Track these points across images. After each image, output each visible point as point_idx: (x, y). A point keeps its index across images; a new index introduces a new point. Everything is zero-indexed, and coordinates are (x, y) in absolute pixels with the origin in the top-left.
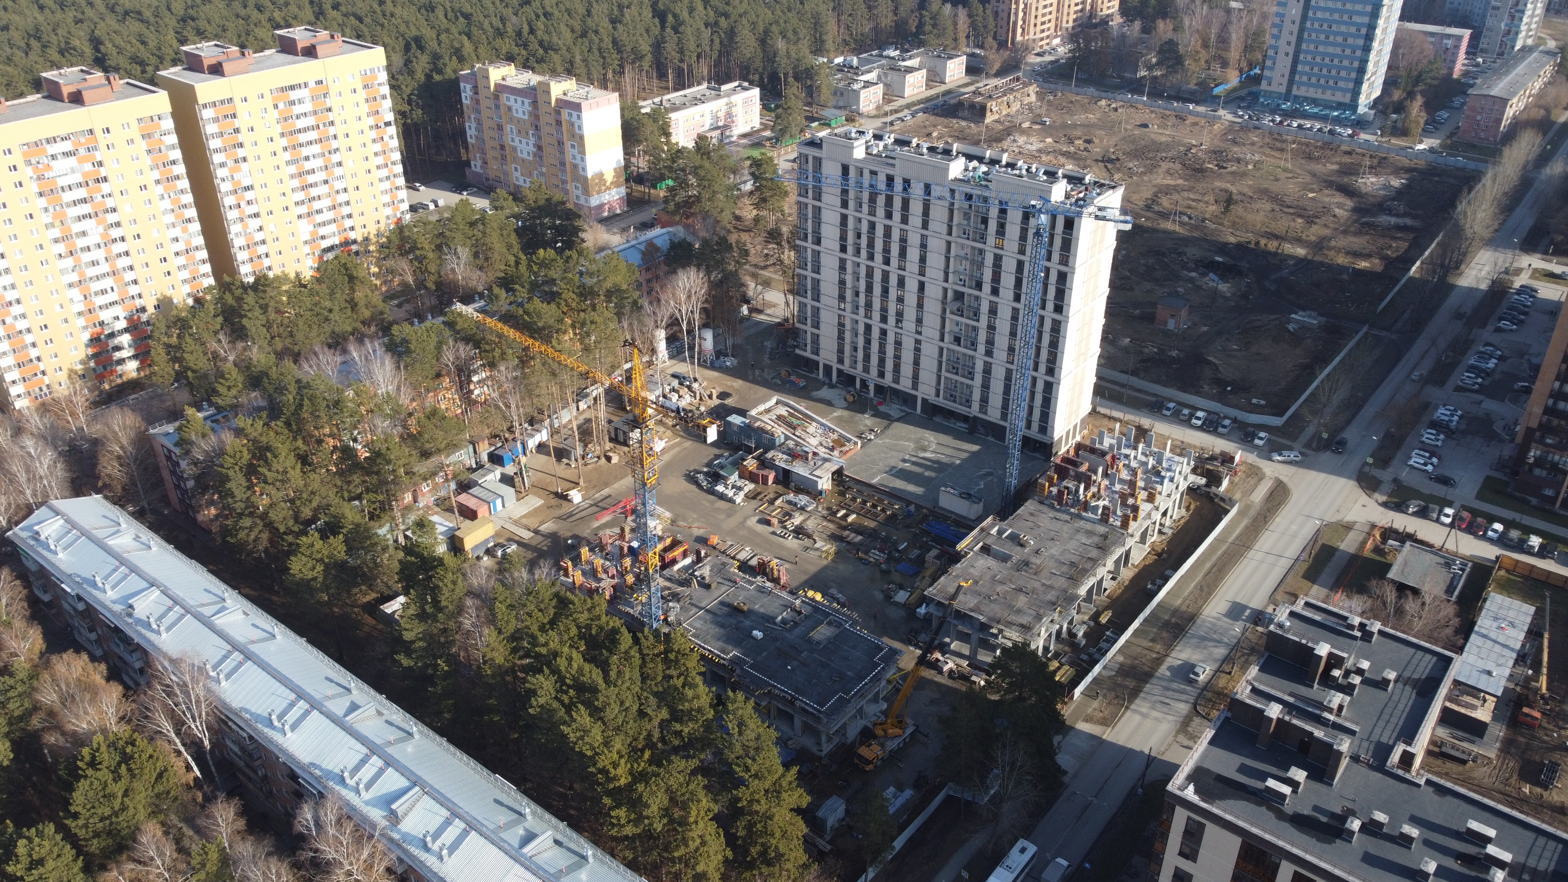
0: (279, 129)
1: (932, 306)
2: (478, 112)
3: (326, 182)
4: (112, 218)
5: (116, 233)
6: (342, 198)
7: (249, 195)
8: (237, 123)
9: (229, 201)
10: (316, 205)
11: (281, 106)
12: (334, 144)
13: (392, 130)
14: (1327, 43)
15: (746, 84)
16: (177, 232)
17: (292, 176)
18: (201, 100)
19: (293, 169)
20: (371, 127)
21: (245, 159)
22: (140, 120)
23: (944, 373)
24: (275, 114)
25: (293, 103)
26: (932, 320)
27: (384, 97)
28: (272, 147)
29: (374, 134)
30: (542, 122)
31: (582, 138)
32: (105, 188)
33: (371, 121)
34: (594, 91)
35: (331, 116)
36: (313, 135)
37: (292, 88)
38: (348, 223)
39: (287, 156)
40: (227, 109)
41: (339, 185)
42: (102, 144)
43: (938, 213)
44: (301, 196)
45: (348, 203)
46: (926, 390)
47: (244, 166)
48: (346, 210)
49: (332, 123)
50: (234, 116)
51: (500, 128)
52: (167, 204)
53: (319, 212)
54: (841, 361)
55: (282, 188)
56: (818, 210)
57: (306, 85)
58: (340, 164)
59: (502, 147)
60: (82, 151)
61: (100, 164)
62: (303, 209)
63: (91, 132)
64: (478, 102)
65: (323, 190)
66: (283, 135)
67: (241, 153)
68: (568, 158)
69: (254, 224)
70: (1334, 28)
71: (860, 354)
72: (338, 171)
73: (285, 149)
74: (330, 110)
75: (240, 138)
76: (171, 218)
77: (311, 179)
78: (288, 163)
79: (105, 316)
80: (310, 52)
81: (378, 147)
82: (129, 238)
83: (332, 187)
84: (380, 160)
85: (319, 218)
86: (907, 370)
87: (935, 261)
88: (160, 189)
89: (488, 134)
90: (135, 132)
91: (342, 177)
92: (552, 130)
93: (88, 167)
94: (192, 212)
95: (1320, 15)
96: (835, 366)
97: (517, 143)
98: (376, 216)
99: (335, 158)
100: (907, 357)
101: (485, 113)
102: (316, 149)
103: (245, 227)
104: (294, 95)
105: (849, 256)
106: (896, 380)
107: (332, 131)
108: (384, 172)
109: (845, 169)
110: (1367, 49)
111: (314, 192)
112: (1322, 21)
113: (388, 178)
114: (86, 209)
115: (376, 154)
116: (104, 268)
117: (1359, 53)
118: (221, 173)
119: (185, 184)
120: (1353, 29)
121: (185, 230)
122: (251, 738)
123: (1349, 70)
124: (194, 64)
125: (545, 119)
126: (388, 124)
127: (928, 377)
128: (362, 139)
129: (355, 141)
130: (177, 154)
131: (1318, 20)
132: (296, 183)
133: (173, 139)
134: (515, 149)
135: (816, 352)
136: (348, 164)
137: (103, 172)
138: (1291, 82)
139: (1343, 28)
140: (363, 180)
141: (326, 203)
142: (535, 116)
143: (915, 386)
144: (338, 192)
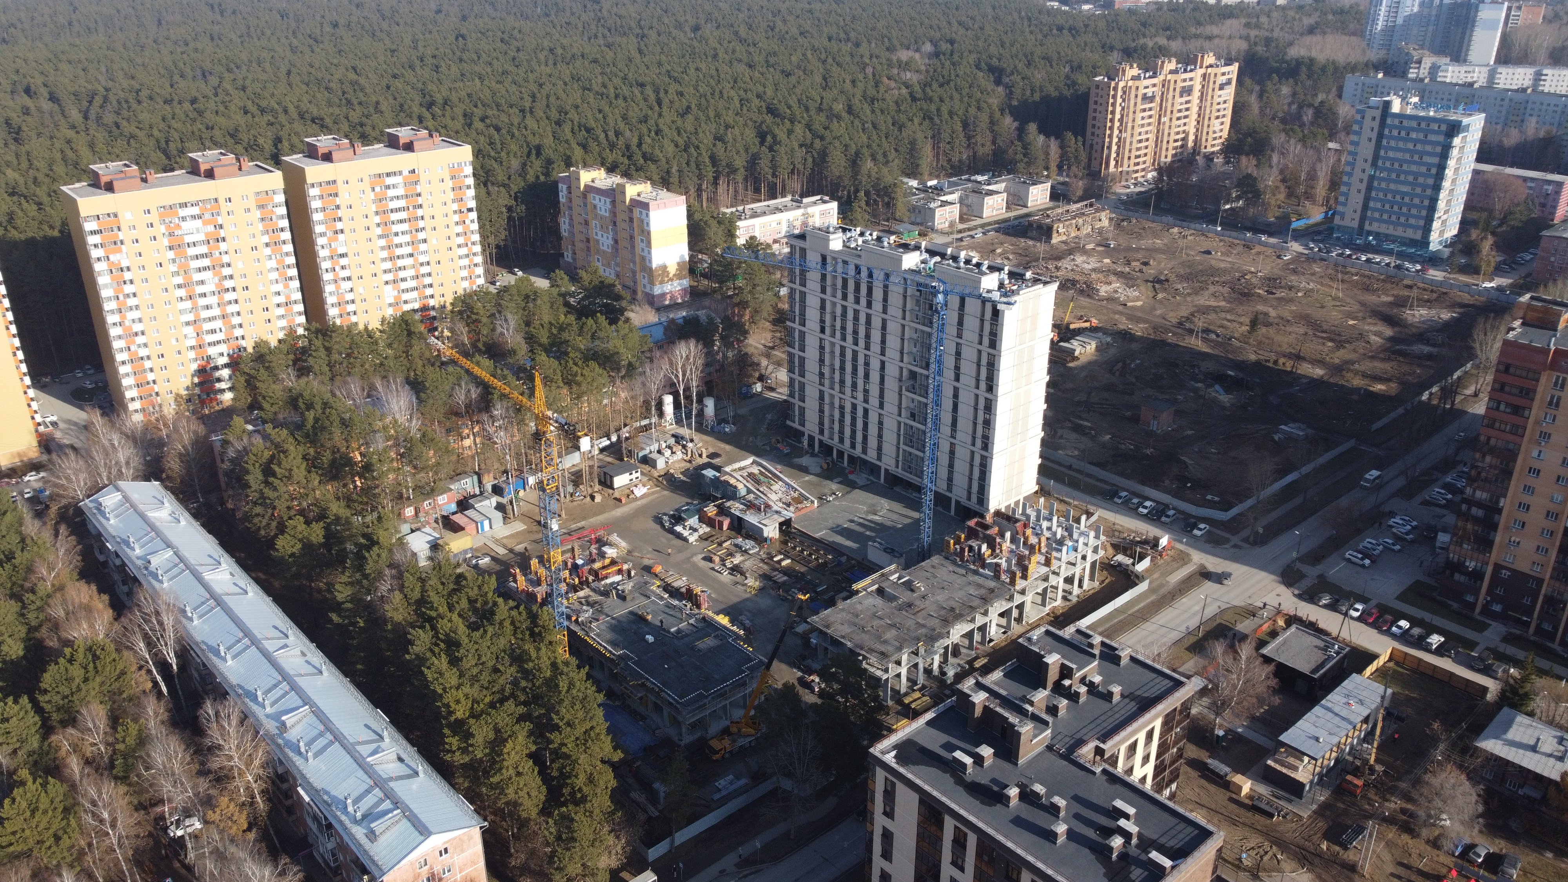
0: (374, 208)
1: (891, 384)
2: (570, 208)
3: (411, 255)
4: (226, 271)
5: (228, 284)
6: (425, 270)
7: (343, 261)
8: (338, 201)
9: (325, 265)
10: (402, 274)
11: (378, 189)
12: (421, 224)
13: (474, 215)
14: (1397, 182)
15: (827, 198)
16: (279, 287)
17: (383, 248)
18: (309, 180)
19: (383, 242)
20: (455, 212)
21: (342, 231)
22: (258, 193)
23: (902, 446)
24: (372, 196)
25: (388, 187)
26: (891, 396)
27: (469, 187)
28: (366, 222)
29: (457, 218)
30: (618, 220)
31: (649, 233)
32: (223, 246)
33: (455, 207)
34: (664, 193)
35: (420, 200)
36: (403, 215)
37: (388, 175)
38: (429, 292)
39: (379, 231)
40: (331, 189)
41: (422, 259)
42: (224, 211)
43: (895, 300)
44: (388, 265)
45: (430, 275)
46: (888, 462)
47: (341, 237)
48: (427, 281)
49: (421, 206)
50: (336, 195)
51: (586, 223)
52: (273, 264)
53: (403, 280)
54: (821, 432)
55: (372, 258)
56: (803, 295)
57: (400, 173)
58: (425, 241)
59: (588, 240)
60: (207, 216)
61: (221, 227)
62: (390, 277)
63: (216, 200)
64: (570, 200)
65: (409, 261)
66: (377, 213)
67: (339, 226)
68: (638, 250)
69: (347, 285)
70: (1405, 167)
71: (836, 426)
72: (423, 247)
73: (378, 225)
74: (419, 195)
75: (340, 213)
76: (275, 275)
77: (399, 252)
78: (380, 237)
79: (212, 351)
80: (409, 147)
81: (459, 229)
82: (239, 289)
83: (416, 260)
84: (461, 240)
85: (404, 285)
86: (873, 442)
87: (893, 342)
88: (268, 251)
89: (578, 228)
90: (252, 204)
91: (425, 252)
92: (625, 226)
93: (211, 228)
94: (294, 272)
95: (1391, 154)
96: (817, 437)
97: (599, 237)
98: (454, 288)
99: (421, 236)
100: (873, 430)
101: (576, 210)
102: (405, 227)
103: (338, 288)
104: (389, 181)
105: (827, 336)
106: (865, 451)
107: (420, 212)
108: (464, 251)
109: (824, 258)
110: (1437, 188)
111: (400, 263)
112: (1393, 160)
113: (467, 256)
114: (206, 262)
115: (458, 235)
116: (216, 312)
117: (1429, 192)
118: (320, 241)
119: (289, 248)
120: (1423, 169)
121: (286, 286)
122: (204, 665)
123: (1419, 207)
124: (312, 153)
125: (622, 216)
126: (470, 210)
127: (889, 449)
128: (446, 221)
129: (440, 222)
130: (285, 223)
131: (1389, 159)
132: (385, 254)
133: (283, 210)
134: (598, 241)
135: (803, 424)
136: (433, 241)
137: (222, 233)
138: (1363, 218)
139: (1414, 168)
140: (444, 256)
141: (411, 272)
142: (614, 213)
143: (879, 458)
144: (422, 264)
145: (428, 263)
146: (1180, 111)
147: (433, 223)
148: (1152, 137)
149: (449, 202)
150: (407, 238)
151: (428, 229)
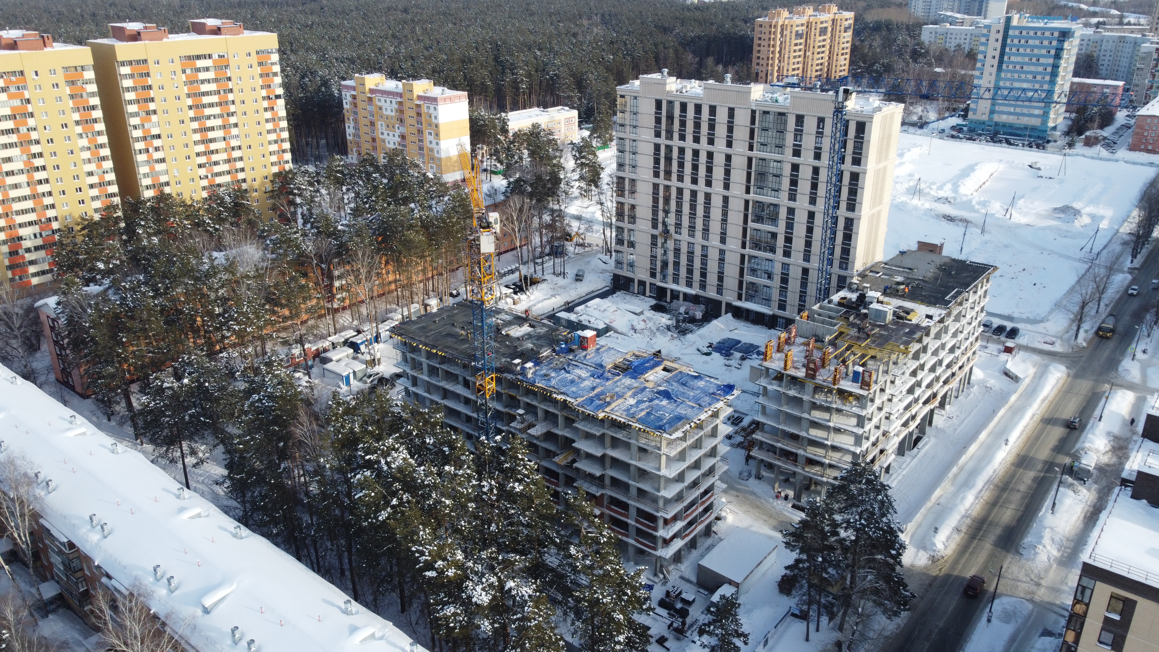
0: (186, 90)
3: (223, 139)
4: (35, 149)
5: (38, 162)
6: (236, 154)
7: (157, 143)
8: (150, 81)
10: (215, 158)
11: (188, 71)
12: (232, 108)
13: (281, 102)
14: (1020, 80)
15: (566, 108)
17: (195, 131)
18: (120, 58)
19: (195, 125)
20: (264, 98)
21: (155, 112)
22: (66, 69)
24: (184, 77)
25: (198, 70)
27: (275, 74)
28: (179, 104)
29: (265, 104)
30: (406, 116)
31: (437, 125)
32: (31, 122)
33: (264, 93)
34: (446, 91)
35: (230, 85)
36: (215, 99)
37: (199, 57)
38: (241, 176)
39: (191, 113)
40: (142, 68)
41: (234, 143)
42: (30, 84)
43: (741, 133)
44: (201, 148)
45: (241, 159)
46: (730, 295)
49: (231, 91)
50: (148, 75)
55: (185, 139)
57: (210, 56)
60: (13, 90)
61: (28, 101)
62: (203, 160)
63: (22, 73)
64: (355, 105)
65: (221, 145)
68: (426, 143)
71: (670, 268)
73: (191, 108)
74: (229, 79)
79: (23, 232)
80: (217, 32)
81: (269, 115)
82: (49, 167)
83: (228, 144)
84: (270, 126)
85: (217, 169)
90: (60, 78)
92: (413, 122)
93: (17, 103)
94: (106, 152)
95: (1013, 59)
96: (648, 281)
99: (233, 120)
103: (153, 169)
104: (200, 63)
105: (662, 180)
106: (703, 288)
109: (659, 104)
111: (213, 146)
112: (1015, 63)
118: (134, 121)
119: (101, 126)
120: (1040, 69)
124: (120, 35)
126: (278, 97)
129: (250, 106)
130: (95, 101)
132: (197, 137)
133: (93, 88)
135: (632, 270)
136: (244, 126)
137: (30, 108)
138: (992, 112)
139: (1032, 68)
140: (255, 141)
142: (401, 111)
143: (720, 292)
144: (233, 149)
145: (240, 148)
146: (819, 47)
147: (243, 108)
148: (800, 66)
149: (258, 88)
150: (219, 122)
151: (239, 113)
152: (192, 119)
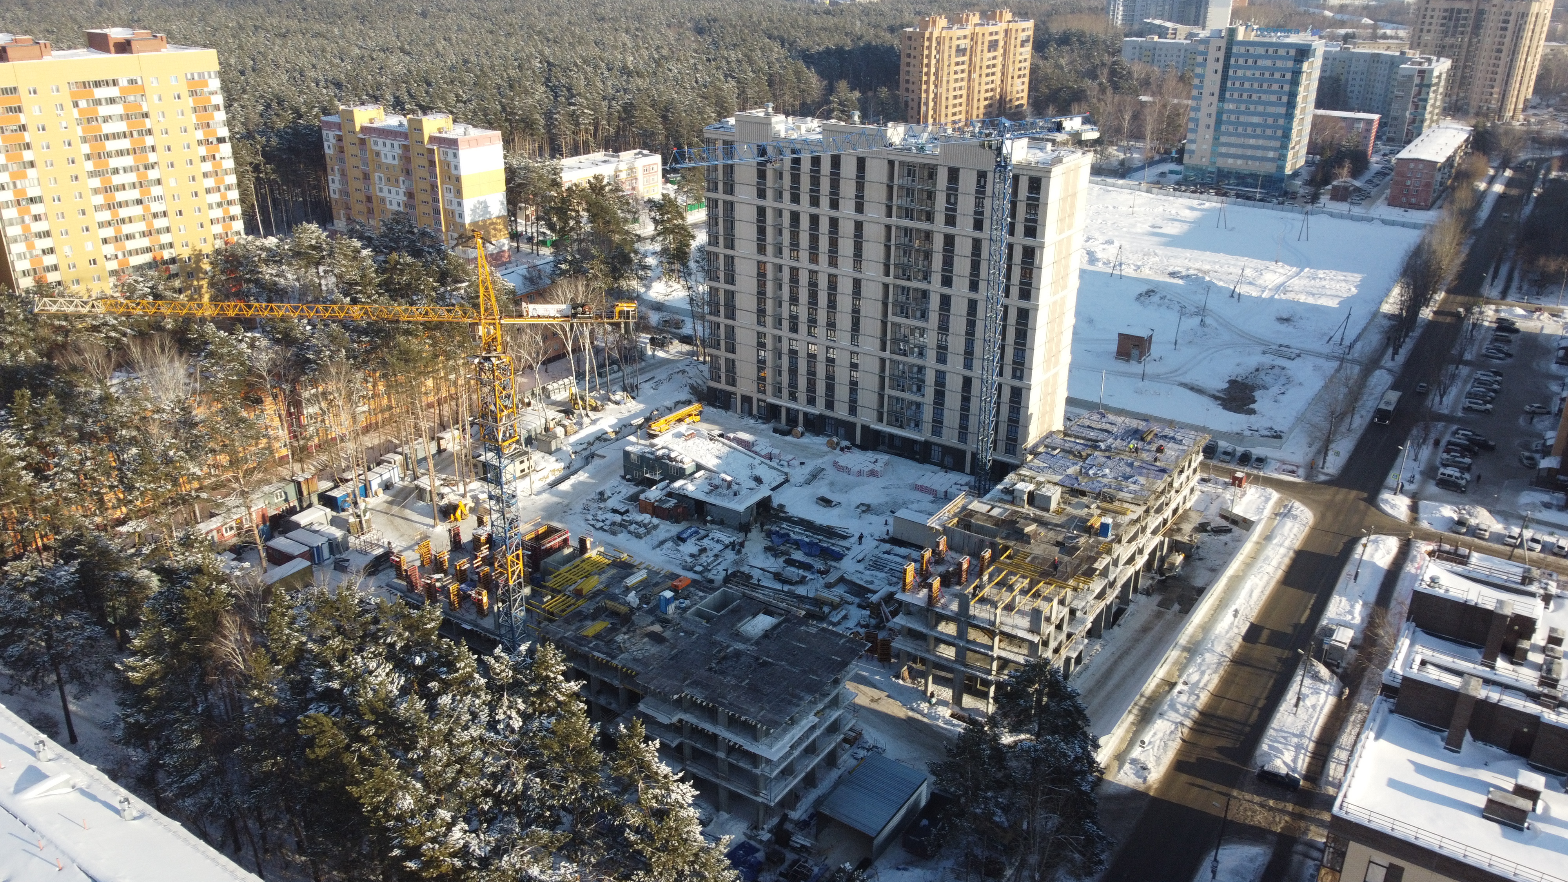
0: (79, 132)
2: (342, 160)
3: (139, 202)
6: (160, 223)
7: (36, 209)
8: (23, 119)
10: (127, 229)
11: (83, 104)
12: (152, 157)
13: (226, 149)
14: (1248, 113)
15: (646, 152)
17: (96, 191)
19: (96, 182)
20: (200, 142)
21: (32, 164)
24: (75, 113)
25: (98, 102)
27: (217, 107)
28: (69, 152)
29: (203, 151)
30: (414, 165)
31: (458, 179)
33: (200, 135)
34: (474, 130)
35: (148, 123)
36: (124, 144)
37: (97, 84)
39: (89, 166)
40: (9, 100)
41: (156, 207)
43: (875, 193)
44: (106, 215)
45: (168, 230)
46: (866, 417)
47: (31, 172)
49: (150, 132)
50: (19, 109)
51: (366, 177)
53: (130, 237)
54: (762, 389)
55: (80, 204)
56: (730, 207)
57: (115, 82)
59: (369, 199)
62: (109, 232)
64: (342, 150)
65: (138, 210)
66: (84, 140)
67: (28, 156)
68: (444, 204)
69: (43, 244)
70: (1254, 97)
71: (785, 379)
72: (156, 191)
73: (88, 157)
74: (146, 115)
75: (27, 137)
77: (120, 196)
80: (124, 47)
83: (147, 209)
84: (210, 182)
85: (130, 245)
86: (842, 392)
87: (873, 251)
89: (353, 185)
91: (160, 198)
92: (424, 173)
95: (1238, 84)
96: (755, 396)
97: (385, 194)
99: (153, 174)
100: (842, 376)
101: (350, 161)
102: (128, 161)
103: (31, 247)
104: (101, 93)
105: (770, 258)
106: (830, 405)
107: (149, 141)
108: (215, 198)
109: (762, 148)
111: (123, 213)
112: (1241, 91)
113: (219, 205)
115: (205, 175)
120: (1274, 98)
123: (1273, 139)
125: (418, 161)
126: (221, 140)
128: (188, 154)
129: (179, 155)
131: (1237, 90)
132: (99, 200)
134: (383, 200)
136: (171, 182)
139: (1264, 97)
140: (188, 204)
141: (140, 226)
144: (155, 215)
145: (165, 214)
146: (988, 67)
147: (168, 157)
148: (964, 92)
149: (191, 128)
150: (132, 177)
151: (163, 164)
152: (92, 174)
